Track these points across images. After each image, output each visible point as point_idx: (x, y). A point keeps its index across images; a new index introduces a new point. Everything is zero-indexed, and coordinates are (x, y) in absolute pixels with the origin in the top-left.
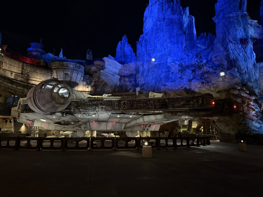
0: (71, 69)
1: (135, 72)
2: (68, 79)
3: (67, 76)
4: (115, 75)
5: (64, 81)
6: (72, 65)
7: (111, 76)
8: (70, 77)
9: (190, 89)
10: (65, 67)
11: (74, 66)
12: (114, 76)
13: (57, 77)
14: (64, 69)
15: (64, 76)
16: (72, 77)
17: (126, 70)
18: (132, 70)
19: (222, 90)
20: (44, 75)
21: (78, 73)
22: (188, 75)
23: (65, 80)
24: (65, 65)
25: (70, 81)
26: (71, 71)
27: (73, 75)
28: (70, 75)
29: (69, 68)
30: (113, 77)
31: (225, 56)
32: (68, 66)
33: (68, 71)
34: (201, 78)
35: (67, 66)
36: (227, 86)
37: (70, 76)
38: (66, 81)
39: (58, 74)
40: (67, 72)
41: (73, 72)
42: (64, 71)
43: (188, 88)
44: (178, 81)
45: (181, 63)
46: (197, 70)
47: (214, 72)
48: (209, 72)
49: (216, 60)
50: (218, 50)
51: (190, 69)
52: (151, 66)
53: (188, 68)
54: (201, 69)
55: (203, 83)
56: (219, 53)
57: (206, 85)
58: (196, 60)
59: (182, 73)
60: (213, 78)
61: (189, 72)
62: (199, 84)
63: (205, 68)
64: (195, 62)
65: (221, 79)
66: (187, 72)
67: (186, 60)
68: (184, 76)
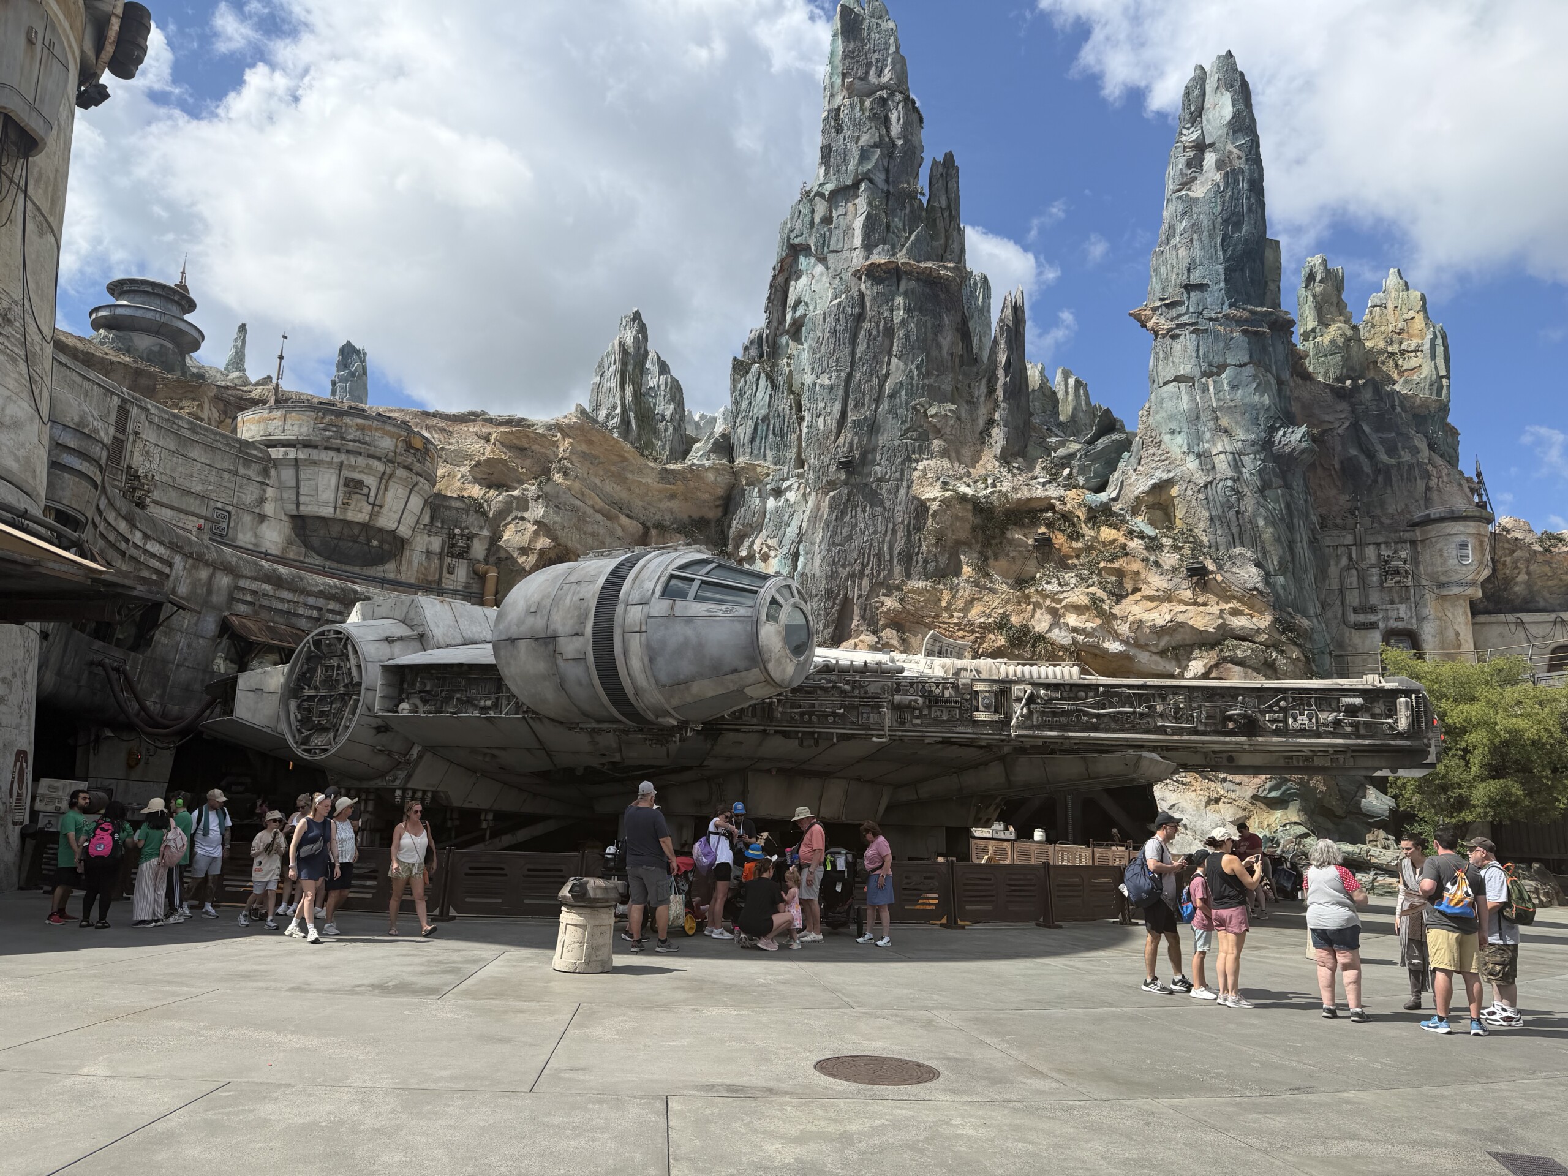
0: (379, 459)
1: (720, 509)
2: (360, 511)
3: (355, 497)
4: (617, 517)
5: (339, 520)
6: (392, 437)
7: (599, 517)
8: (374, 505)
9: (1025, 629)
10: (351, 446)
11: (400, 444)
12: (608, 516)
13: (298, 494)
14: (343, 457)
15: (341, 494)
16: (381, 507)
17: (673, 496)
18: (706, 496)
19: (1188, 642)
20: (226, 475)
21: (417, 484)
22: (1014, 558)
23: (342, 517)
24: (353, 434)
25: (365, 527)
26: (381, 468)
27: (390, 494)
28: (372, 493)
29: (372, 450)
30: (608, 523)
31: (1200, 491)
32: (367, 439)
33: (369, 470)
34: (1082, 579)
35: (365, 443)
36: (1219, 627)
37: (371, 500)
38: (348, 523)
39: (302, 476)
40: (356, 476)
41: (391, 476)
42: (340, 470)
43: (1014, 619)
44: (967, 582)
45: (986, 497)
46: (1060, 539)
47: (1152, 558)
48: (1127, 554)
49: (1154, 504)
50: (1163, 458)
51: (1027, 531)
52: (831, 494)
53: (1015, 524)
54: (1083, 536)
55: (1095, 600)
56: (1171, 475)
57: (1115, 617)
58: (1053, 491)
59: (986, 544)
60: (1148, 584)
61: (1020, 546)
62: (1077, 609)
63: (1107, 533)
64: (1053, 501)
65: (1188, 594)
66: (1011, 542)
67: (1006, 486)
68: (996, 559)
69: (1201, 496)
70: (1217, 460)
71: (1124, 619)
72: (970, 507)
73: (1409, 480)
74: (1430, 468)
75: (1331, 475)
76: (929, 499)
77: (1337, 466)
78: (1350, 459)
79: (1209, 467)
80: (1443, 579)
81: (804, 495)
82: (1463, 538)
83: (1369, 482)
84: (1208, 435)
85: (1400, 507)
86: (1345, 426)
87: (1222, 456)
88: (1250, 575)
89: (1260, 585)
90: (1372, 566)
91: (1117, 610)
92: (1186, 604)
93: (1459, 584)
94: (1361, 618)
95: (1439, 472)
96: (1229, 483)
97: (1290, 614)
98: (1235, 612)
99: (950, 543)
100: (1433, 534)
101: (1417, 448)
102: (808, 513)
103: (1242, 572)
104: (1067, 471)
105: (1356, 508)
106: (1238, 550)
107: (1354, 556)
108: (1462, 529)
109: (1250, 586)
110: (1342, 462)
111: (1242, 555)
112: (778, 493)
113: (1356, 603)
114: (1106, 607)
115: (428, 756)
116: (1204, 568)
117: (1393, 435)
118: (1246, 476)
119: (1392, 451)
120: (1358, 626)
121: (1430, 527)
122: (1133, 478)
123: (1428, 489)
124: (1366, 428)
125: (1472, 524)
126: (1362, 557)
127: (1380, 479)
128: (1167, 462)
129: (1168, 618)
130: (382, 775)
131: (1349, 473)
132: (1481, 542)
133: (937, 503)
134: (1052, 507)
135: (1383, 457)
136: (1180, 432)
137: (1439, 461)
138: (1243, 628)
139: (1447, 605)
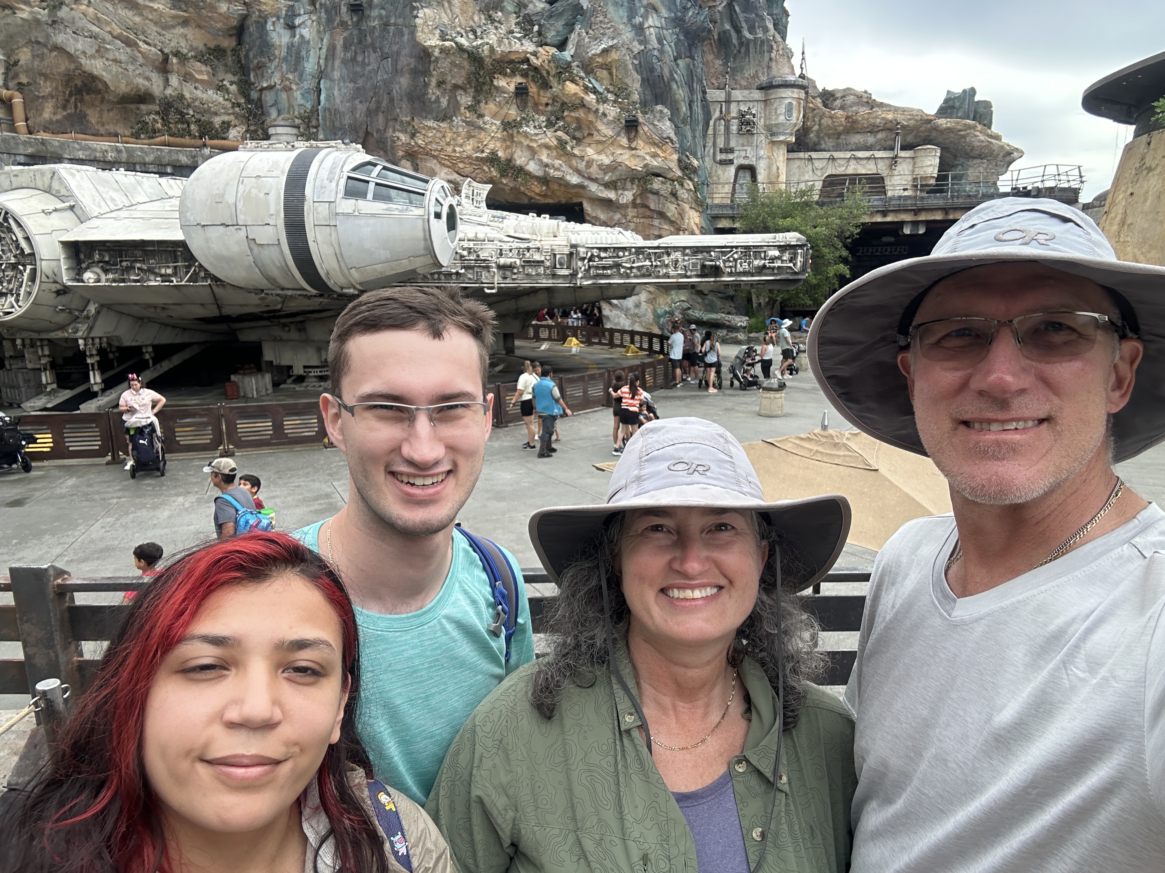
1: (234, 39)
7: (119, 44)
9: (509, 161)
12: (127, 43)
18: (219, 25)
19: (623, 177)
22: (500, 103)
30: (129, 50)
31: (635, 57)
34: (550, 124)
36: (646, 166)
43: (500, 154)
44: (463, 121)
45: (477, 47)
46: (533, 89)
47: (601, 111)
48: (584, 105)
49: (602, 65)
50: (609, 26)
51: (509, 80)
52: (345, 34)
53: (500, 74)
54: (551, 87)
55: (562, 143)
56: (615, 41)
57: (575, 156)
58: (529, 47)
59: (478, 91)
60: (598, 131)
61: (505, 93)
62: (547, 147)
63: (571, 88)
64: (528, 55)
65: (624, 141)
66: (497, 88)
67: (492, 39)
68: (486, 103)
69: (636, 62)
70: (648, 33)
71: (582, 158)
72: (465, 56)
73: (760, 53)
74: (773, 43)
75: (711, 44)
76: (431, 46)
77: (716, 37)
78: (725, 32)
79: (642, 38)
80: (775, 130)
81: (319, 32)
82: (789, 100)
83: (735, 52)
84: (642, 10)
85: (752, 72)
86: (723, 4)
87: (652, 29)
88: (667, 127)
89: (672, 135)
90: (734, 118)
91: (576, 151)
92: (623, 147)
93: (784, 134)
94: (724, 156)
95: (778, 46)
96: (656, 53)
97: (687, 156)
98: (655, 156)
99: (449, 87)
100: (773, 96)
101: (767, 27)
102: (324, 50)
103: (660, 125)
104: (536, 28)
105: (727, 73)
106: (659, 107)
107: (724, 110)
108: (790, 94)
109: (665, 136)
110: (719, 34)
111: (661, 111)
112: (291, 27)
113: (722, 146)
114: (569, 148)
115: (105, 310)
116: (636, 121)
117: (754, 15)
118: (667, 48)
119: (752, 29)
120: (723, 163)
121: (771, 91)
122: (587, 40)
123: (771, 59)
124: (737, 8)
125: (796, 90)
126: (728, 112)
127: (743, 50)
128: (612, 30)
129: (612, 159)
130: (63, 327)
131: (723, 41)
132: (800, 104)
133: (437, 51)
134: (527, 61)
135: (747, 34)
136: (622, 5)
137: (778, 38)
138: (660, 168)
139: (775, 148)
